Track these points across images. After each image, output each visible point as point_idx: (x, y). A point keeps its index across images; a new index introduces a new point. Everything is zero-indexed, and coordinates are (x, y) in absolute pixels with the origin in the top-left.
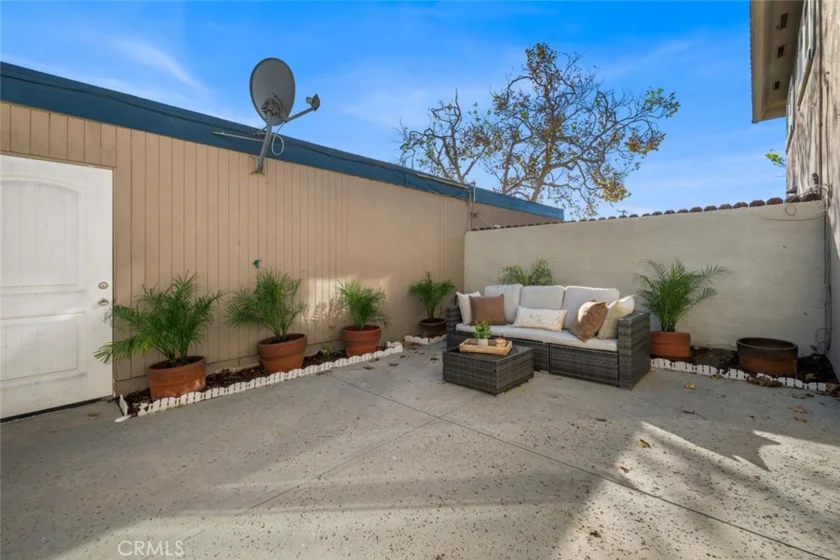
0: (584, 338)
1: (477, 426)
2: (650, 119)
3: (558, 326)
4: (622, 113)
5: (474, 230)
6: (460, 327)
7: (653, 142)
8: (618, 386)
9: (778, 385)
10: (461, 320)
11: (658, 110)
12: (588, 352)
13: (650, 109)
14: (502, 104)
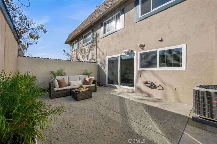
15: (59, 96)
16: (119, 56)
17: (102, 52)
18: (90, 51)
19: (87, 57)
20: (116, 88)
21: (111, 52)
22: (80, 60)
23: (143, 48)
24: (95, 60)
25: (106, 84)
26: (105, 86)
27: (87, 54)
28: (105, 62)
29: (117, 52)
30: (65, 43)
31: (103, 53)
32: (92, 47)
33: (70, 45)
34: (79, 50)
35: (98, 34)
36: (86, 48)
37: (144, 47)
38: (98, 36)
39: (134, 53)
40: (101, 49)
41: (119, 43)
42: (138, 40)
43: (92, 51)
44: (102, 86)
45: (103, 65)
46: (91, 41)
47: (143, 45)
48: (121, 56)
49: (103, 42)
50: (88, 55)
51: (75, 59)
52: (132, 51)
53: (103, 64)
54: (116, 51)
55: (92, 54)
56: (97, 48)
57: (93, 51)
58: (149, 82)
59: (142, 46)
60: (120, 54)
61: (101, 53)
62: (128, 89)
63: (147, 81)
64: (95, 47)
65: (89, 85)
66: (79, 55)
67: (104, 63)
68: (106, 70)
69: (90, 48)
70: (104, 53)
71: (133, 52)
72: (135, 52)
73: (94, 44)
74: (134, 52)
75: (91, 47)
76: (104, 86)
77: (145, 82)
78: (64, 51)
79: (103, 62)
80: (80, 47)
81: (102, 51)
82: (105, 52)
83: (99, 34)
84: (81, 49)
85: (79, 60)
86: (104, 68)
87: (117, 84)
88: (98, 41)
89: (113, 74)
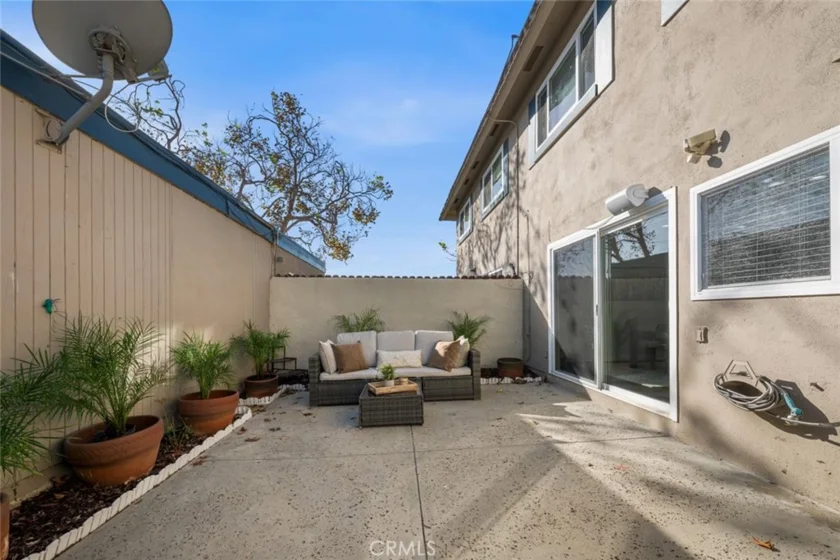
0: (449, 369)
1: (450, 447)
2: (372, 198)
3: (419, 364)
4: (356, 187)
5: (279, 276)
6: (325, 376)
7: (372, 216)
8: (473, 399)
9: (525, 382)
10: (322, 370)
11: (379, 192)
12: (453, 378)
13: (374, 190)
14: (237, 136)
15: (334, 402)
16: (595, 232)
17: (534, 227)
18: (501, 230)
19: (495, 259)
20: (584, 395)
21: (564, 222)
22: (478, 272)
23: (719, 155)
24: (513, 268)
25: (550, 372)
26: (545, 380)
27: (494, 245)
28: (544, 269)
29: (585, 214)
30: (440, 219)
31: (538, 234)
32: (506, 215)
33: (455, 223)
34: (474, 234)
35: (521, 153)
36: (491, 223)
37: (723, 151)
38: (522, 163)
39: (665, 203)
40: (530, 214)
41: (593, 167)
42: (686, 119)
43: (506, 229)
44: (529, 379)
45: (539, 288)
46: (502, 190)
47: (718, 135)
48: (602, 231)
49: (536, 181)
50: (496, 251)
51: (466, 271)
52: (654, 192)
53: (539, 281)
54: (584, 211)
55: (507, 243)
56: (521, 214)
57: (509, 231)
58: (752, 382)
59: (711, 148)
60: (600, 223)
61: (532, 233)
62: (642, 412)
63: (743, 374)
64: (515, 210)
65: (444, 369)
66: (477, 256)
67: (542, 277)
68: (548, 309)
69: (502, 219)
70: (542, 232)
71: (657, 197)
72: (669, 194)
73: (512, 201)
74: (665, 194)
75: (503, 216)
76: (540, 379)
77: (729, 378)
78: (444, 247)
79: (538, 275)
80: (477, 222)
81: (536, 221)
82: (543, 228)
83: (524, 154)
84: (479, 231)
85: (474, 271)
86: (544, 299)
87: (591, 376)
88: (521, 184)
89: (573, 325)
